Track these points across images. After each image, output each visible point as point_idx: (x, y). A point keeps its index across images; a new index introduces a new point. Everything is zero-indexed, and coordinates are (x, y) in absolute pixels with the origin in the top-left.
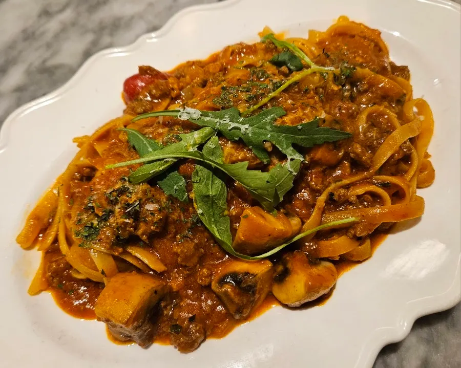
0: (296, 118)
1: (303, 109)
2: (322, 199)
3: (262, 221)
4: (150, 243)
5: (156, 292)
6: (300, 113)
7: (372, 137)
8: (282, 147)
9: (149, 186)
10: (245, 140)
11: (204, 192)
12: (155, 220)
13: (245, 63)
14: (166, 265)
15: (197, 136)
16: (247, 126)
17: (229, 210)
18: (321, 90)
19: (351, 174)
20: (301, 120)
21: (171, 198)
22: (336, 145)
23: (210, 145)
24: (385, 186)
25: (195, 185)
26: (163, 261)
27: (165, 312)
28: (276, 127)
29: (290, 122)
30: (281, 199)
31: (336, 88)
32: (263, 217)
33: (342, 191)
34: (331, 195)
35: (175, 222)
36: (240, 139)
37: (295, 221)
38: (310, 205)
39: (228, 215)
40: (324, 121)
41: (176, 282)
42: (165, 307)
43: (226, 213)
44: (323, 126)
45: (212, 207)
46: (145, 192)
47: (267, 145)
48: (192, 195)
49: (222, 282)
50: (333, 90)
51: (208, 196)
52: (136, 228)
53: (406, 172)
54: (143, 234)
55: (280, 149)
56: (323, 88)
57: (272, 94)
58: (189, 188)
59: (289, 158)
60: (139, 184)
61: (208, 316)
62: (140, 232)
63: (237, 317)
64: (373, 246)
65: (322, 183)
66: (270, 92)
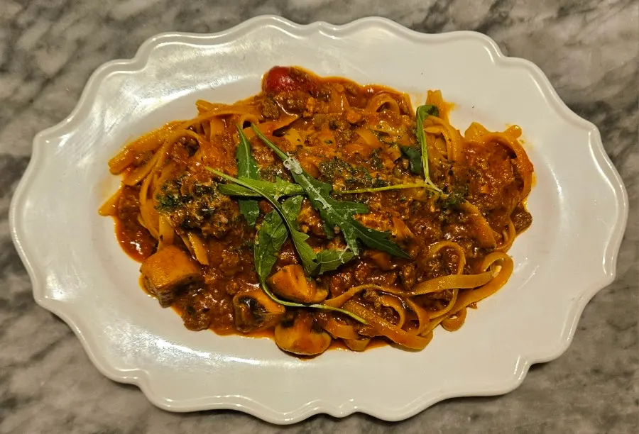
0: (373, 221)
1: (384, 218)
2: (354, 290)
3: (293, 281)
4: (207, 240)
5: (191, 278)
6: (379, 220)
7: (431, 267)
8: (348, 236)
9: (230, 200)
10: (321, 213)
11: (268, 231)
12: (219, 230)
13: (383, 130)
14: (210, 261)
15: (288, 188)
16: (329, 206)
17: (280, 254)
18: (419, 204)
19: (391, 286)
20: (377, 226)
21: (242, 218)
22: (393, 259)
23: (294, 200)
24: (409, 311)
25: (265, 222)
26: (209, 257)
27: (190, 293)
28: (352, 219)
29: (365, 222)
30: (321, 273)
31: (433, 210)
32: (297, 278)
33: (374, 293)
34: (364, 291)
35: (235, 236)
36: (319, 211)
37: (322, 294)
38: (344, 288)
39: (277, 257)
40: (394, 237)
41: (211, 278)
42: (192, 290)
43: (276, 254)
44: (391, 240)
45: (269, 243)
46: (224, 204)
47: (336, 229)
48: (258, 227)
49: (242, 300)
50: (429, 210)
51: (270, 236)
52: (203, 224)
53: (438, 310)
54: (206, 231)
55: (345, 237)
56: (421, 203)
57: (369, 190)
58: (259, 220)
59: (348, 247)
60: (224, 195)
61: (219, 315)
62: (204, 229)
63: (239, 329)
64: (369, 345)
65: (365, 278)
66: (368, 187)
